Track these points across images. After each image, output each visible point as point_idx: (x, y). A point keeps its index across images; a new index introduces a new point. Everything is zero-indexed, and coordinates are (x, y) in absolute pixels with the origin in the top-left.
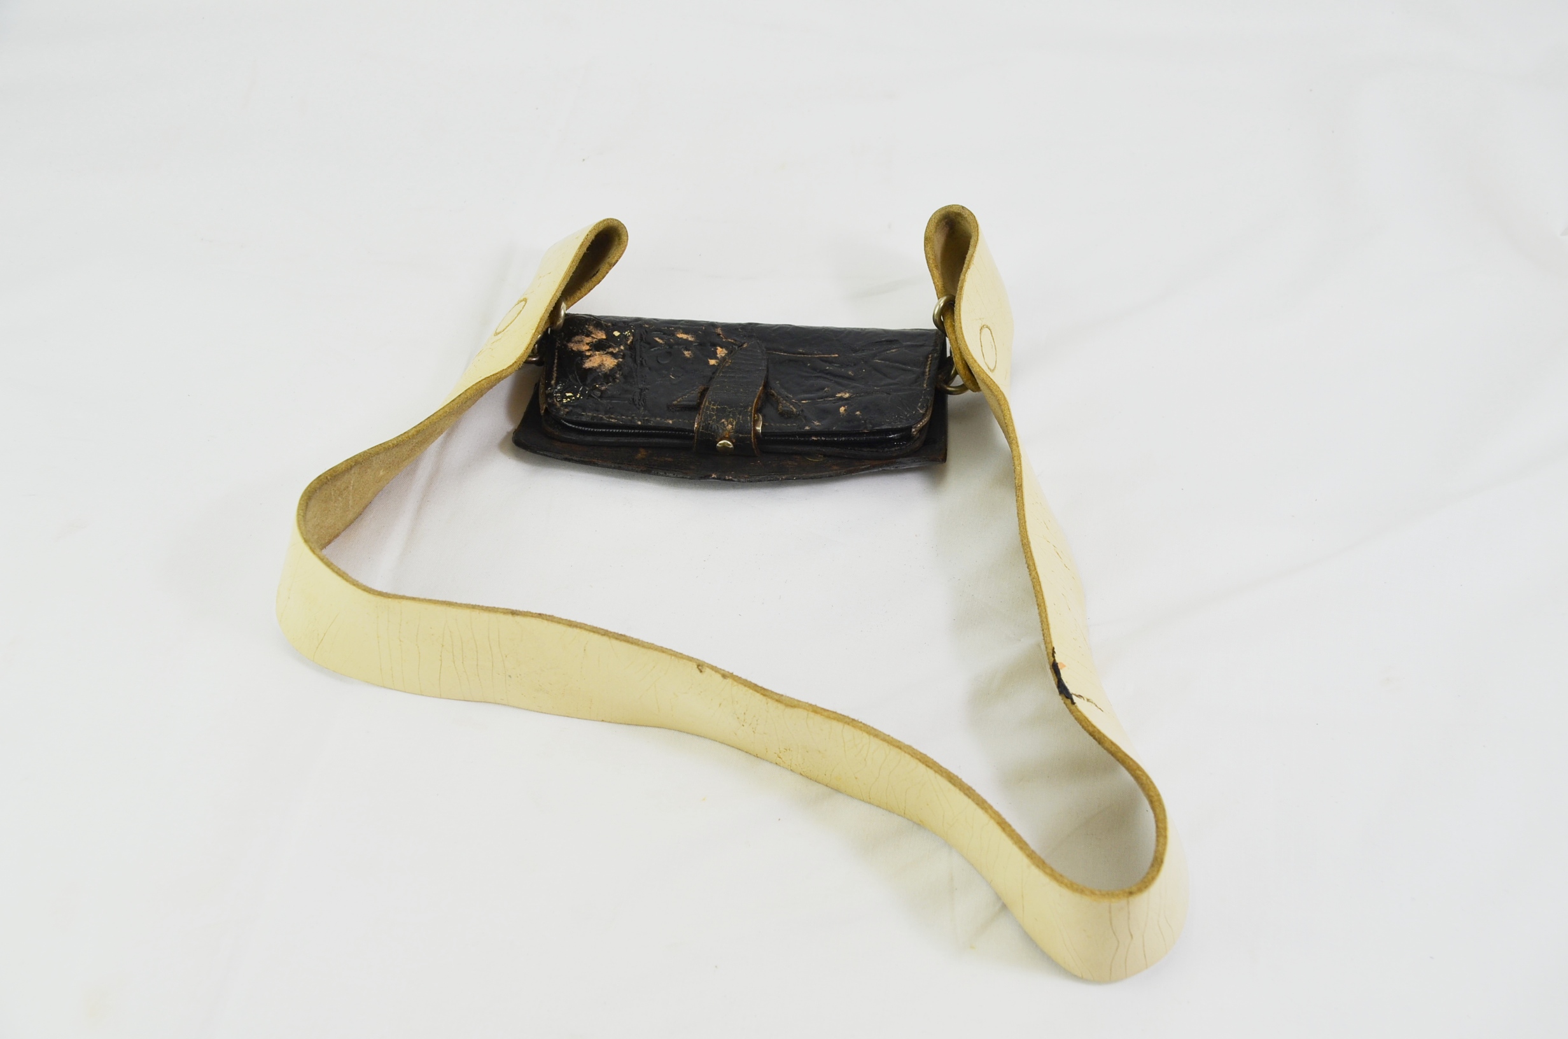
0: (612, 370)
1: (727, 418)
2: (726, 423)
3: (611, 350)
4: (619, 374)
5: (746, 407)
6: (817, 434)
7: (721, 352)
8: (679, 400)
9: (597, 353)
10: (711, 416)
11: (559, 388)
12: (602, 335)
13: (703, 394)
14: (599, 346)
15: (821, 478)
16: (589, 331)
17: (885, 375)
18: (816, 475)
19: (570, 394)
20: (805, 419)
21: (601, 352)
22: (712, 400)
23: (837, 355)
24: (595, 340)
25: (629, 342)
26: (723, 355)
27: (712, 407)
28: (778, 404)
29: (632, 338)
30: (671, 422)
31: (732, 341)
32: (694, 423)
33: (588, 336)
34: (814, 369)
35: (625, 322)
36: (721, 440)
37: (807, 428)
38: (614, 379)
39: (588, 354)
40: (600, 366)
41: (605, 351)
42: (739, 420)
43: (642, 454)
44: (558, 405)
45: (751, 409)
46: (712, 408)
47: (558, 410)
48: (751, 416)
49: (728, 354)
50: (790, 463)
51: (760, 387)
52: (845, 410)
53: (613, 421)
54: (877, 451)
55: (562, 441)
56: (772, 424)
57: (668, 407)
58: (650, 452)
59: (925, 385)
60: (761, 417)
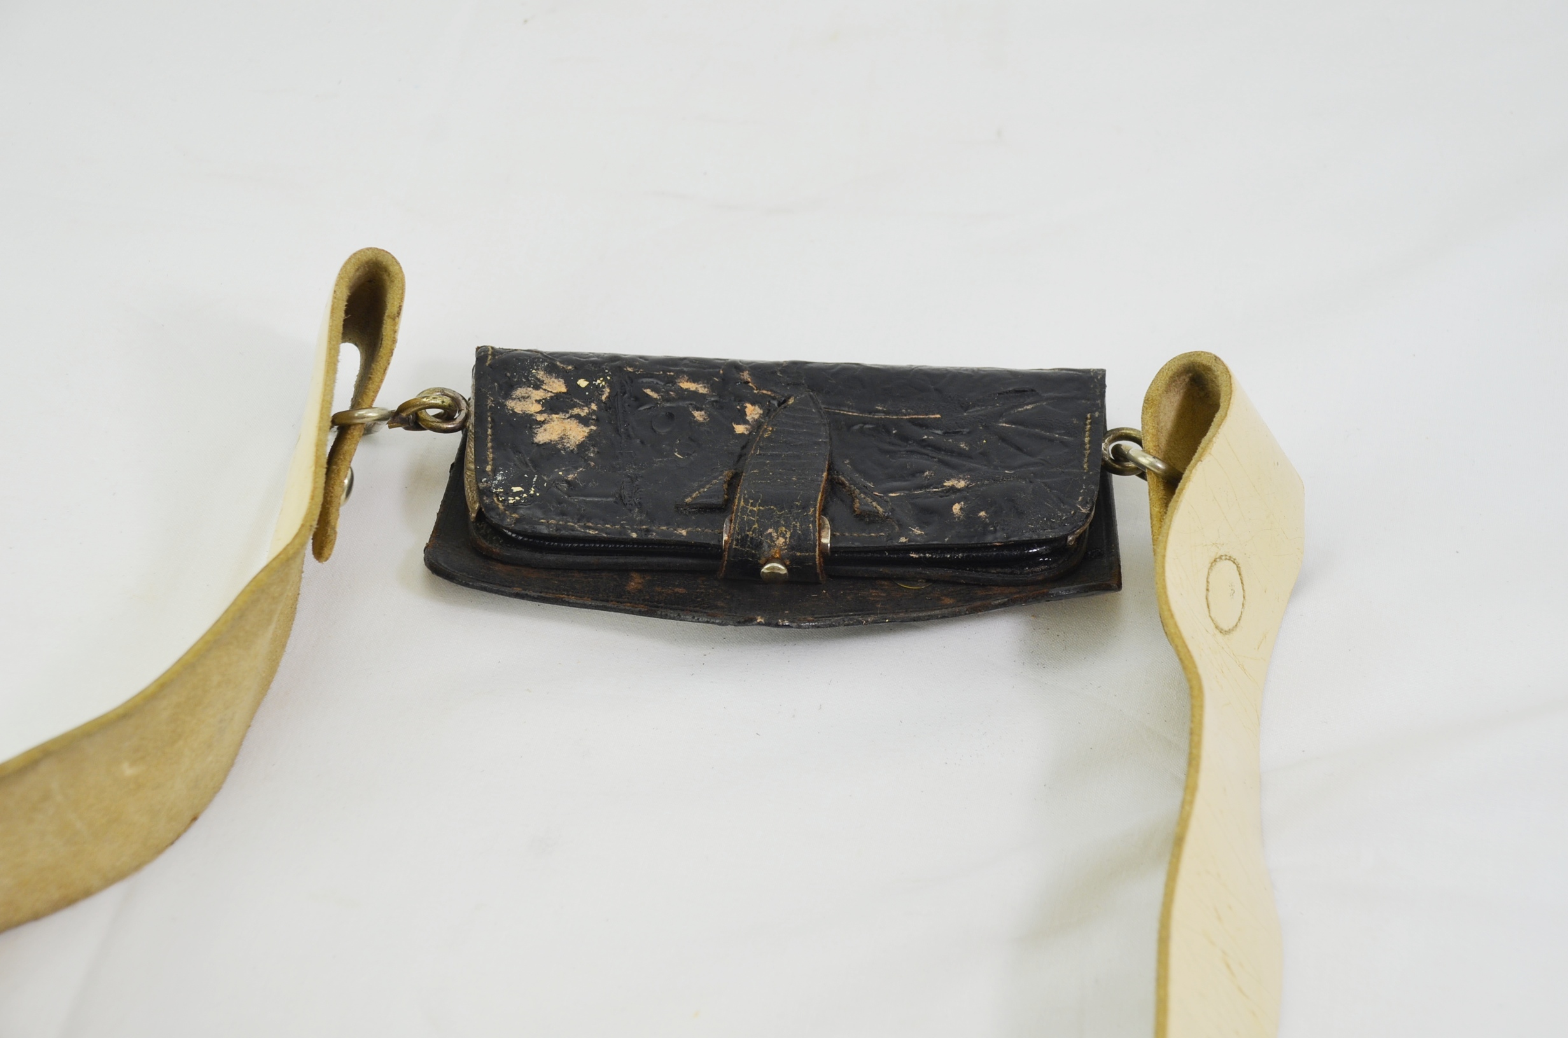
0: (582, 446)
1: (776, 526)
2: (774, 535)
3: (576, 411)
4: (594, 452)
5: (805, 508)
6: (917, 549)
7: (753, 412)
8: (694, 496)
9: (555, 416)
10: (752, 523)
11: (499, 478)
12: (558, 386)
13: (733, 484)
14: (554, 405)
15: (928, 619)
16: (539, 380)
17: (1019, 449)
18: (920, 614)
19: (518, 489)
20: (900, 526)
21: (561, 415)
22: (750, 497)
23: (938, 416)
24: (550, 394)
25: (604, 398)
26: (756, 417)
27: (751, 508)
28: (853, 501)
29: (608, 390)
30: (684, 532)
31: (769, 393)
32: (722, 533)
33: (537, 387)
34: (904, 438)
35: (594, 363)
36: (765, 564)
37: (903, 540)
38: (587, 459)
39: (540, 418)
40: (562, 438)
41: (568, 413)
42: (795, 530)
43: (635, 582)
44: (501, 506)
45: (814, 511)
46: (751, 511)
47: (502, 516)
48: (814, 522)
49: (763, 414)
50: (874, 592)
51: (823, 473)
52: (961, 509)
53: (591, 532)
54: (1011, 573)
55: (503, 561)
56: (847, 534)
57: (677, 507)
58: (648, 578)
59: (1085, 466)
60: (827, 522)
